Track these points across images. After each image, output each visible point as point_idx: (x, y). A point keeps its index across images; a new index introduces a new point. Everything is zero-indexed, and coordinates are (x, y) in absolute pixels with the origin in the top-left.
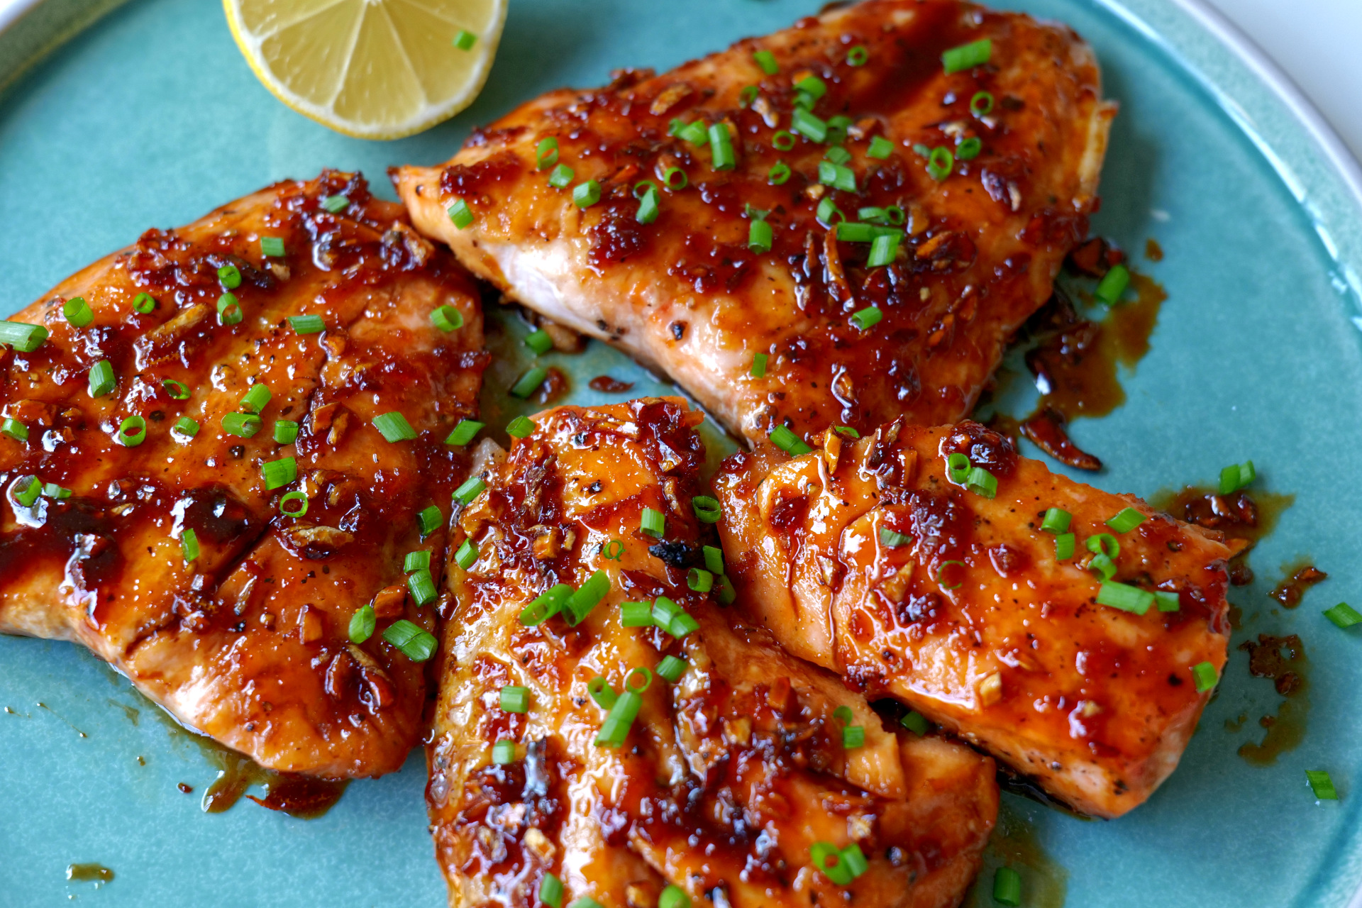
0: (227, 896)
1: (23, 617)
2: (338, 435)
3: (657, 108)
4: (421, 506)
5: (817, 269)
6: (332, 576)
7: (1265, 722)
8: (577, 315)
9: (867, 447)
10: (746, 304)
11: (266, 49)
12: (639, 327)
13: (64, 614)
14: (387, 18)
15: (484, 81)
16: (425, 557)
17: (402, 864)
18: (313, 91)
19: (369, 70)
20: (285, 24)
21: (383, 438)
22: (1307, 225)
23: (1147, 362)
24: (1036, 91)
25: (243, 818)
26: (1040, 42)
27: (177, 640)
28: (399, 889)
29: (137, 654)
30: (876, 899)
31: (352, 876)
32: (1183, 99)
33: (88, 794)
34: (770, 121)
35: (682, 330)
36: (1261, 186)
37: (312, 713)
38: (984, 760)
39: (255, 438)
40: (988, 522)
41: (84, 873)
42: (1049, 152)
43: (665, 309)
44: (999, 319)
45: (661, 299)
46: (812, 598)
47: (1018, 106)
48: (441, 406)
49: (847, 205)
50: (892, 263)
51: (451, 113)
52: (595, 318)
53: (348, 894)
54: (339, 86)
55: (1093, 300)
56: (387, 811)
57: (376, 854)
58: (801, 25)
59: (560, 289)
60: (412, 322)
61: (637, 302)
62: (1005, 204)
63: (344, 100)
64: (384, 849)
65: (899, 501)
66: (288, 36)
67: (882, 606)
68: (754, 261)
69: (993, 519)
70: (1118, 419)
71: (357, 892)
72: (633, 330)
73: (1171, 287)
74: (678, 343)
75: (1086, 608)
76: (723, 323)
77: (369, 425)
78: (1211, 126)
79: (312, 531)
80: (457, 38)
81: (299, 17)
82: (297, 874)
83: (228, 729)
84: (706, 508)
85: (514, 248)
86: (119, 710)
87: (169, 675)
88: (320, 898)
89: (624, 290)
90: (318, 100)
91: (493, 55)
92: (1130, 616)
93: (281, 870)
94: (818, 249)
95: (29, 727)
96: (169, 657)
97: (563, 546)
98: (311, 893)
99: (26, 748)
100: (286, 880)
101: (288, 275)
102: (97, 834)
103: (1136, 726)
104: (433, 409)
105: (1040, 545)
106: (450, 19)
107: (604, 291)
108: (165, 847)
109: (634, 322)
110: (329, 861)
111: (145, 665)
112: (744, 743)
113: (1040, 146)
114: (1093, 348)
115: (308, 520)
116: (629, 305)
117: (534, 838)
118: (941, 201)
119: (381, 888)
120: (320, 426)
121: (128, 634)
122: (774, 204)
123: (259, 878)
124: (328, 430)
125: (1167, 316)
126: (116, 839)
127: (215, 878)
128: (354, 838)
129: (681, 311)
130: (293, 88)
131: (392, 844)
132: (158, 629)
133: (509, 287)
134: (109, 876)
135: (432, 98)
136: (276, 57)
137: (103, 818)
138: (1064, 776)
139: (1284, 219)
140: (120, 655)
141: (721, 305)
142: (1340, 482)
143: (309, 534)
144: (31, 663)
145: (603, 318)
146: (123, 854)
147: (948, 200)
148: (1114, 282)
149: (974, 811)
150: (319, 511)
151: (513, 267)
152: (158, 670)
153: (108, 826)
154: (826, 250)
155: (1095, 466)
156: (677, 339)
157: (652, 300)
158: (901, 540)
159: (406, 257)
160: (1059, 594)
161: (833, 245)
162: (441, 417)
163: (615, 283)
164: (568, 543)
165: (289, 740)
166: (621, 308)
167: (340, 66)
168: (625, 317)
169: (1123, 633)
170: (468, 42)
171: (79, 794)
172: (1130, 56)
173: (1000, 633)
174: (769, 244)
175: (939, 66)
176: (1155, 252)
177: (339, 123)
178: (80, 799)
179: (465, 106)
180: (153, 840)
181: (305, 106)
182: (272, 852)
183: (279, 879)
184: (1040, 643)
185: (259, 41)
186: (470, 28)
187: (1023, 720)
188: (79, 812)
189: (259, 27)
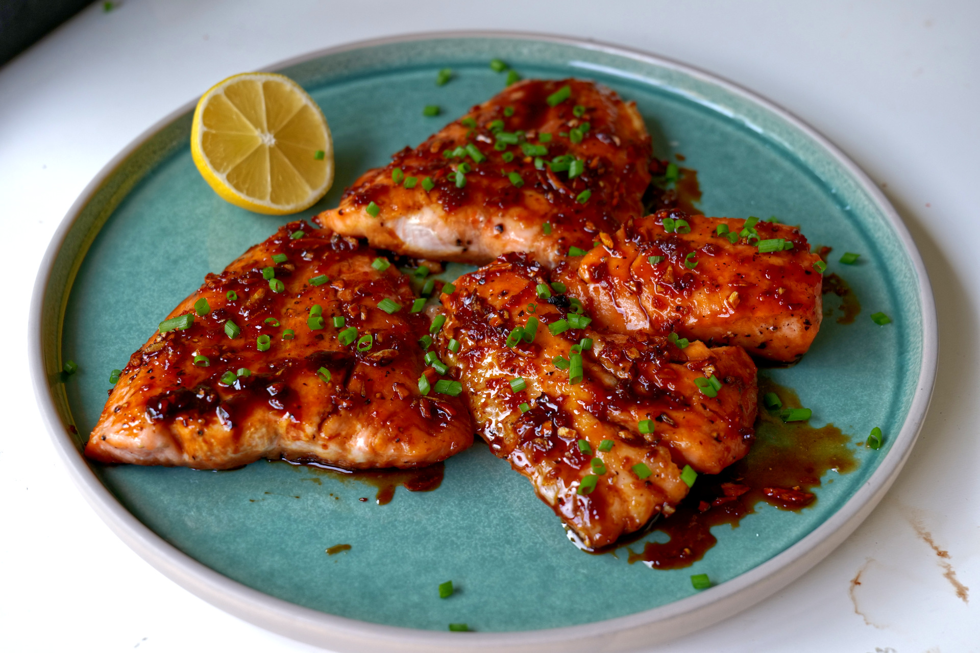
0: (413, 534)
2: (365, 316)
5: (550, 186)
6: (397, 372)
7: (842, 308)
8: (444, 243)
9: (620, 233)
10: (526, 207)
11: (229, 179)
12: (478, 237)
13: (276, 426)
14: (280, 152)
15: (333, 175)
17: (491, 491)
18: (258, 194)
19: (281, 178)
20: (234, 165)
21: (386, 313)
22: (741, 127)
25: (401, 501)
27: (340, 416)
28: (496, 502)
29: (324, 429)
30: (730, 400)
31: (470, 504)
32: (656, 99)
33: (315, 519)
34: (489, 141)
35: (502, 228)
36: (711, 120)
37: (423, 427)
39: (325, 330)
40: (693, 241)
41: (334, 550)
43: (489, 221)
45: (485, 217)
47: (594, 110)
49: (547, 159)
50: (581, 173)
52: (454, 241)
53: (472, 512)
55: (667, 182)
56: (469, 473)
57: (476, 492)
59: (433, 230)
60: (366, 270)
61: (475, 222)
62: (613, 144)
63: (274, 196)
64: (478, 489)
65: (649, 247)
66: (237, 169)
67: (667, 289)
68: (519, 191)
69: (694, 240)
71: (476, 510)
72: (475, 240)
73: (696, 169)
74: (502, 235)
75: (756, 257)
76: (520, 218)
77: (376, 309)
79: (379, 353)
80: (316, 155)
81: (239, 161)
82: (442, 513)
83: (387, 445)
85: (403, 218)
86: (309, 481)
87: (343, 433)
88: (459, 518)
89: (467, 219)
90: (262, 198)
91: (333, 163)
92: (776, 254)
93: (433, 515)
94: (546, 179)
95: (266, 504)
96: (340, 425)
97: (505, 318)
98: (454, 518)
99: (270, 512)
100: (438, 517)
101: (293, 268)
102: (331, 533)
103: (803, 293)
105: (721, 242)
106: (308, 147)
107: (458, 222)
108: (369, 526)
109: (475, 234)
110: (454, 503)
111: (330, 432)
115: (374, 350)
116: (471, 225)
117: (562, 431)
119: (486, 504)
120: (355, 313)
121: (316, 420)
122: (514, 168)
123: (424, 521)
124: (360, 315)
126: (342, 532)
127: (402, 529)
128: (460, 490)
129: (497, 220)
130: (248, 195)
131: (480, 485)
132: (330, 413)
133: (403, 243)
134: (347, 547)
135: (313, 187)
136: (235, 182)
137: (329, 527)
138: (779, 334)
139: (729, 129)
140: (316, 431)
141: (515, 211)
143: (378, 355)
144: (249, 478)
145: (459, 237)
146: (349, 536)
151: (404, 230)
152: (338, 432)
153: (334, 528)
154: (549, 178)
156: (501, 233)
157: (481, 219)
158: (660, 259)
159: (347, 245)
160: (740, 256)
161: (552, 176)
163: (461, 216)
164: (507, 317)
165: (419, 440)
166: (467, 228)
167: (266, 181)
168: (470, 233)
169: (777, 261)
170: (320, 156)
171: (311, 521)
172: (622, 90)
173: (724, 277)
174: (522, 183)
175: (547, 105)
176: (681, 158)
177: (275, 207)
178: (313, 523)
180: (361, 526)
181: (257, 202)
182: (424, 509)
183: (435, 518)
184: (745, 275)
185: (224, 176)
186: (319, 149)
187: (754, 308)
188: (315, 528)
189: (222, 170)
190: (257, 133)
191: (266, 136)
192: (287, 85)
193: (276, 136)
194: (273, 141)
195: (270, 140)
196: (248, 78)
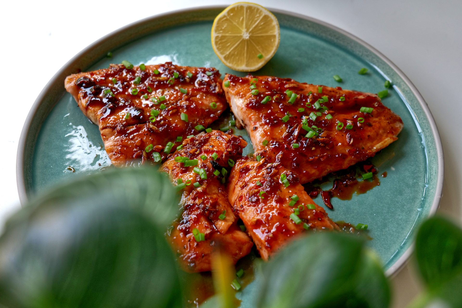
1: (90, 114)
2: (172, 112)
3: (286, 86)
4: (180, 136)
5: (293, 131)
6: (151, 137)
8: (239, 116)
9: (269, 165)
11: (217, 38)
13: (97, 117)
14: (246, 44)
15: (260, 68)
16: (172, 145)
18: (222, 51)
19: (236, 53)
20: (224, 35)
21: (181, 118)
23: (363, 195)
24: (378, 125)
26: (389, 116)
27: (113, 131)
29: (104, 130)
34: (309, 101)
35: (256, 129)
37: (127, 158)
38: (251, 242)
39: (157, 105)
40: (281, 191)
42: (370, 138)
43: (255, 123)
44: (331, 165)
45: (255, 120)
46: (238, 189)
47: (370, 125)
48: (199, 120)
49: (310, 122)
50: (310, 138)
51: (249, 71)
52: (241, 119)
54: (228, 53)
55: (360, 176)
58: (337, 88)
60: (206, 102)
61: (250, 119)
62: (349, 142)
63: (227, 56)
65: (267, 178)
66: (223, 37)
68: (280, 123)
70: (346, 202)
73: (382, 184)
74: (253, 131)
76: (264, 131)
77: (180, 115)
78: (421, 157)
79: (152, 126)
80: (259, 55)
81: (227, 35)
83: (110, 152)
84: (231, 162)
85: (234, 96)
87: (107, 137)
89: (249, 114)
90: (222, 53)
91: (266, 63)
92: (295, 224)
94: (296, 128)
96: (109, 134)
97: (196, 153)
101: (189, 81)
104: (197, 120)
105: (288, 201)
106: (260, 51)
107: (246, 113)
109: (249, 124)
111: (104, 133)
112: (198, 204)
113: (369, 136)
114: (352, 186)
115: (154, 124)
118: (334, 134)
120: (170, 109)
121: (104, 125)
122: (295, 115)
124: (170, 111)
125: (376, 189)
129: (258, 125)
130: (218, 49)
132: (111, 127)
133: (231, 106)
135: (247, 65)
136: (218, 40)
140: (101, 128)
141: (266, 127)
142: (386, 242)
143: (151, 126)
145: (243, 119)
147: (336, 135)
148: (369, 175)
149: (240, 249)
150: (157, 123)
151: (233, 101)
152: (106, 135)
154: (298, 128)
155: (331, 208)
157: (253, 119)
158: (260, 185)
159: (214, 90)
160: (283, 212)
161: (300, 128)
162: (197, 122)
163: (248, 112)
164: (197, 153)
165: (119, 160)
166: (247, 119)
168: (247, 122)
169: (291, 226)
170: (261, 57)
174: (286, 121)
175: (359, 110)
176: (385, 175)
177: (223, 60)
179: (253, 71)
181: (218, 53)
185: (216, 35)
186: (263, 54)
189: (218, 32)
190: (244, 30)
191: (246, 34)
192: (275, 22)
193: (250, 37)
194: (248, 38)
195: (247, 36)
196: (261, 9)
